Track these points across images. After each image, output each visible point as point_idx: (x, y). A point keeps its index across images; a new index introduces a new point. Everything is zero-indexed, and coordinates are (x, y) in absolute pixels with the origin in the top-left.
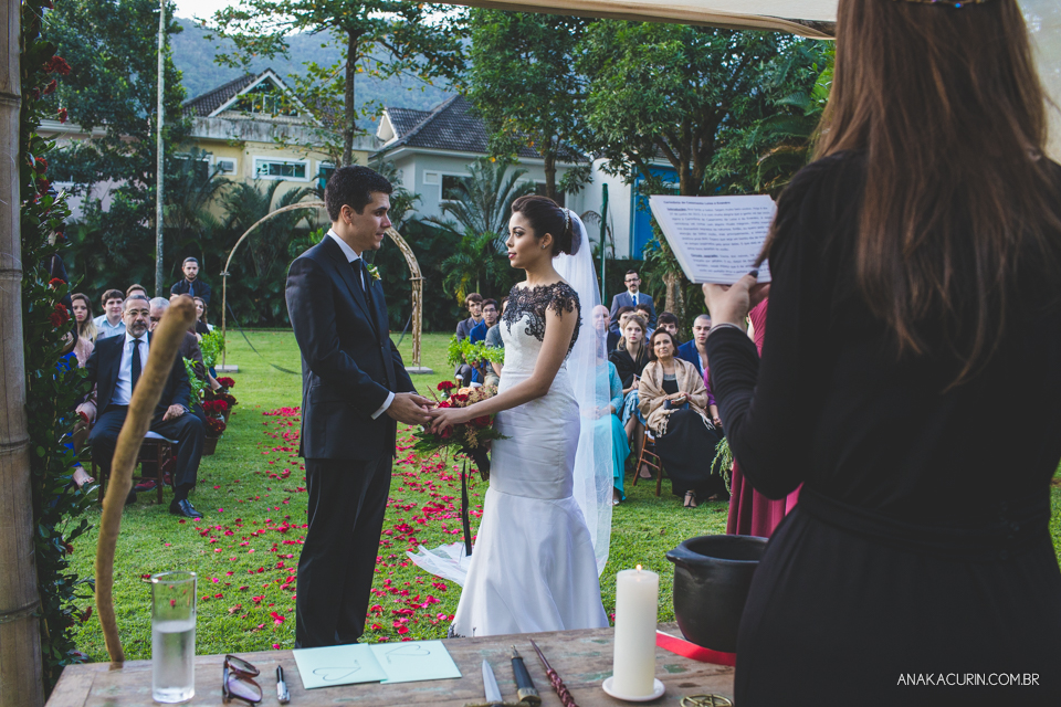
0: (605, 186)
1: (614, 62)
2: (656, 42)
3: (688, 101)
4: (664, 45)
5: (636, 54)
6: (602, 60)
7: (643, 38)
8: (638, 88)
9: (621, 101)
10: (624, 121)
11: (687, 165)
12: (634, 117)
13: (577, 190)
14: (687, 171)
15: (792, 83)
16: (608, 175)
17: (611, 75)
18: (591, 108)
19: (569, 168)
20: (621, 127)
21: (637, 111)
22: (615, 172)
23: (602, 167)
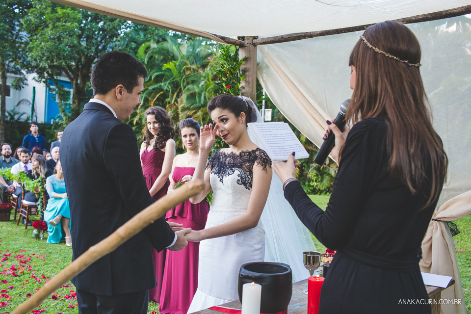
0: (34, 88)
1: (43, 29)
2: (65, 22)
3: (80, 52)
4: (69, 24)
5: (54, 27)
6: (37, 28)
7: (58, 20)
8: (55, 43)
9: (47, 48)
10: (48, 58)
11: (77, 81)
12: (53, 56)
13: (20, 89)
14: (77, 84)
15: (128, 48)
16: (37, 83)
17: (42, 35)
18: (31, 50)
19: (16, 78)
20: (46, 60)
21: (55, 54)
22: (40, 81)
23: (34, 78)
